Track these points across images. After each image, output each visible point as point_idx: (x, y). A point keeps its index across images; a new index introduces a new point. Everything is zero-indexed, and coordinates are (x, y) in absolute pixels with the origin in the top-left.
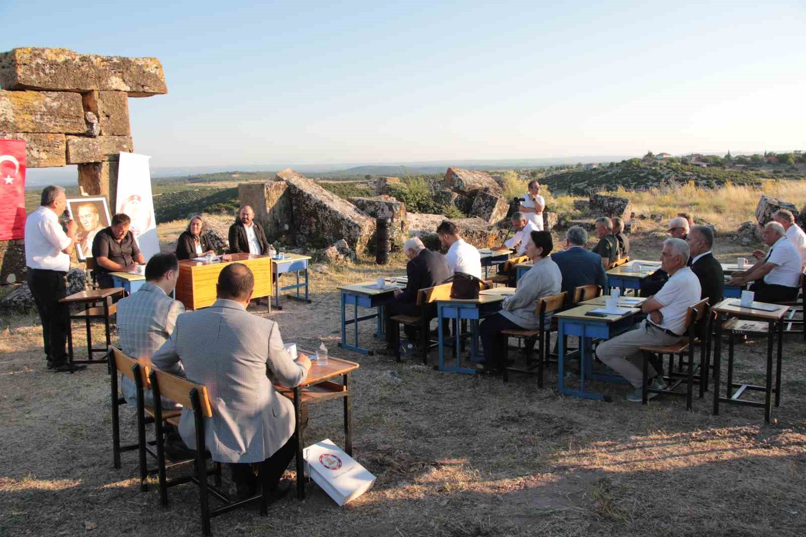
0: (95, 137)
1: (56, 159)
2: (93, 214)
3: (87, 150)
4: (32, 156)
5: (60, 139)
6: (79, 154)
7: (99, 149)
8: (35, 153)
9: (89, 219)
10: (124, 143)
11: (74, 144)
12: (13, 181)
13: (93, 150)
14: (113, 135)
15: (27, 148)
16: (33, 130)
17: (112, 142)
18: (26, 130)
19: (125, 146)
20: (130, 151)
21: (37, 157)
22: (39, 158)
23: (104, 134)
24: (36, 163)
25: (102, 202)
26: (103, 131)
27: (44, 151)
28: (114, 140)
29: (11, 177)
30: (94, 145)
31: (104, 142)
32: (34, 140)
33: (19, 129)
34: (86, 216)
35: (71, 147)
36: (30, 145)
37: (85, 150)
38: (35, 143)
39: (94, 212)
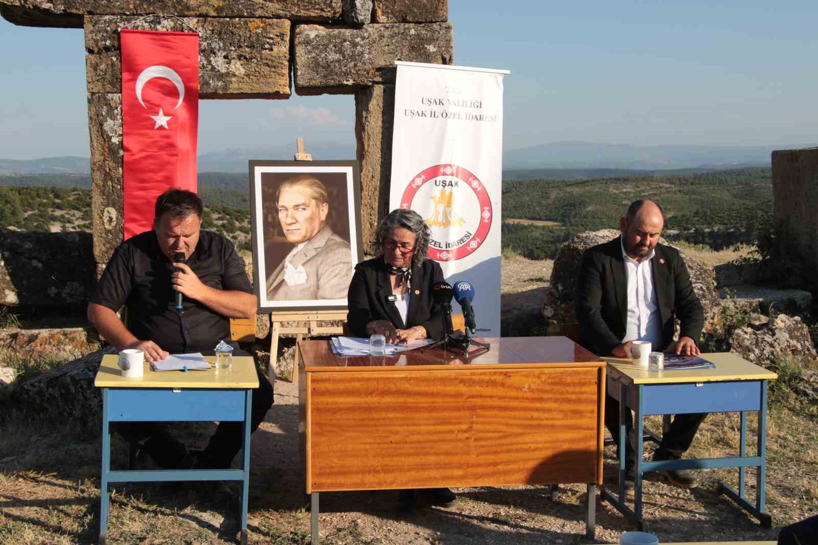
0: (359, 26)
1: (265, 76)
2: (314, 201)
3: (337, 56)
4: (213, 68)
5: (277, 31)
6: (318, 65)
7: (367, 56)
8: (219, 62)
9: (302, 216)
10: (430, 41)
11: (307, 42)
12: (169, 123)
13: (353, 57)
14: (405, 21)
15: (203, 51)
16: (219, 10)
17: (398, 38)
18: (204, 10)
19: (431, 48)
20: (444, 62)
21: (223, 71)
22: (227, 74)
23: (382, 18)
24: (220, 84)
25: (344, 175)
26: (379, 12)
27: (240, 57)
28: (404, 34)
29: (166, 114)
30: (355, 45)
31: (382, 36)
32: (220, 33)
33: (188, 8)
34: (296, 207)
35: (300, 51)
36: (209, 44)
37: (333, 56)
38: (221, 39)
39: (319, 200)
